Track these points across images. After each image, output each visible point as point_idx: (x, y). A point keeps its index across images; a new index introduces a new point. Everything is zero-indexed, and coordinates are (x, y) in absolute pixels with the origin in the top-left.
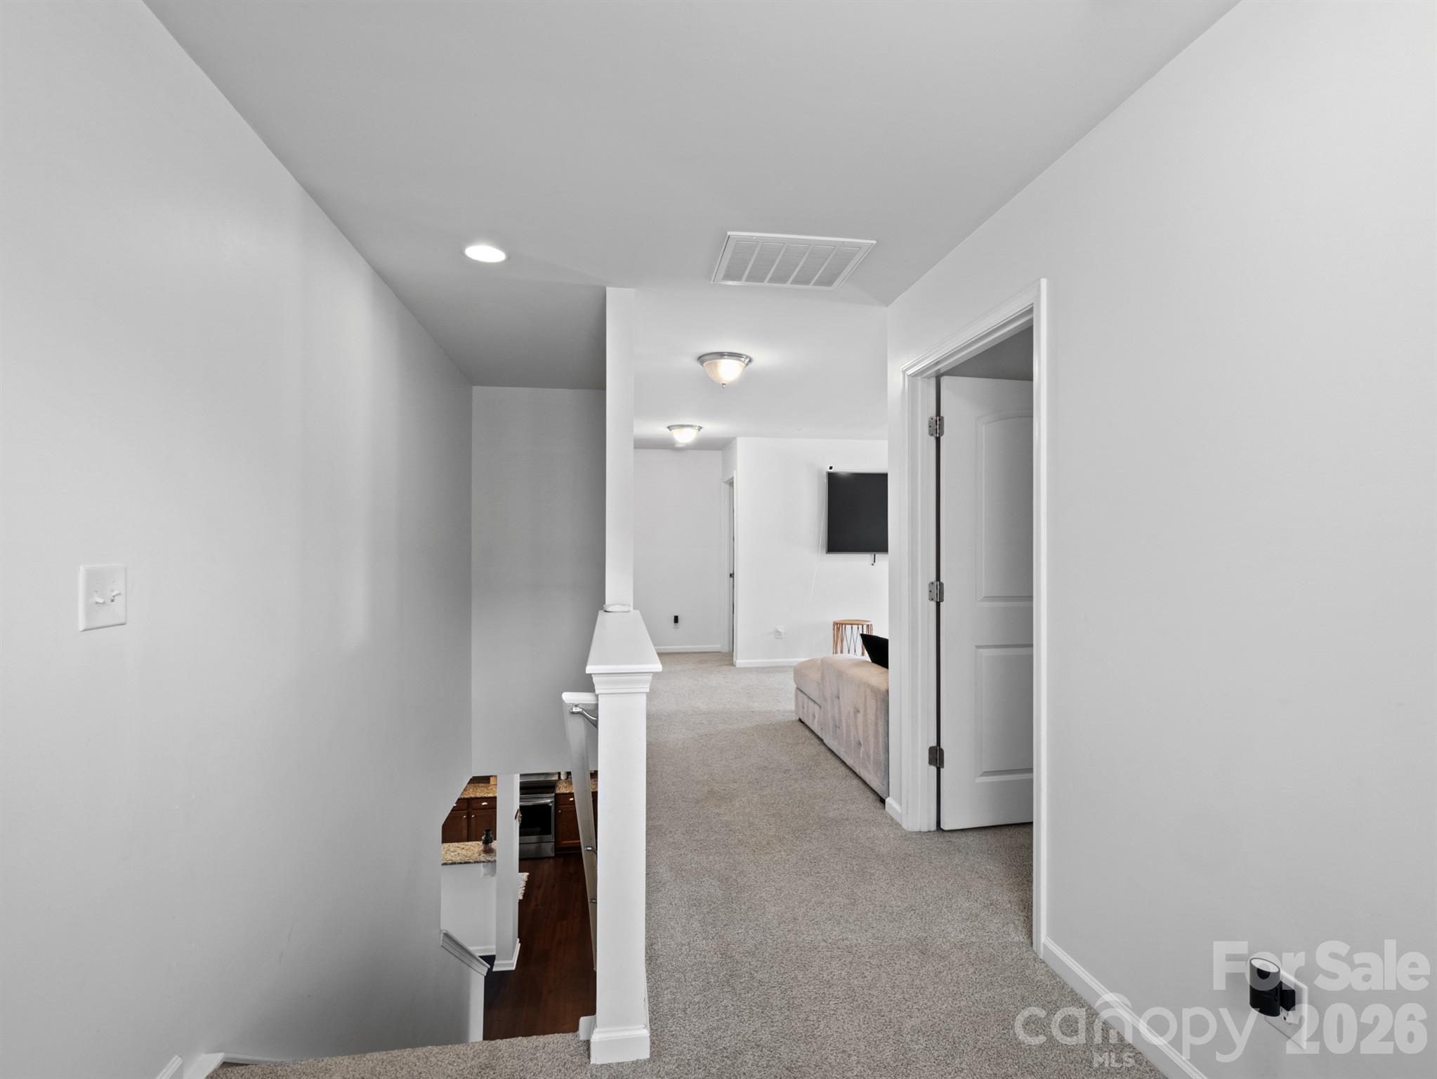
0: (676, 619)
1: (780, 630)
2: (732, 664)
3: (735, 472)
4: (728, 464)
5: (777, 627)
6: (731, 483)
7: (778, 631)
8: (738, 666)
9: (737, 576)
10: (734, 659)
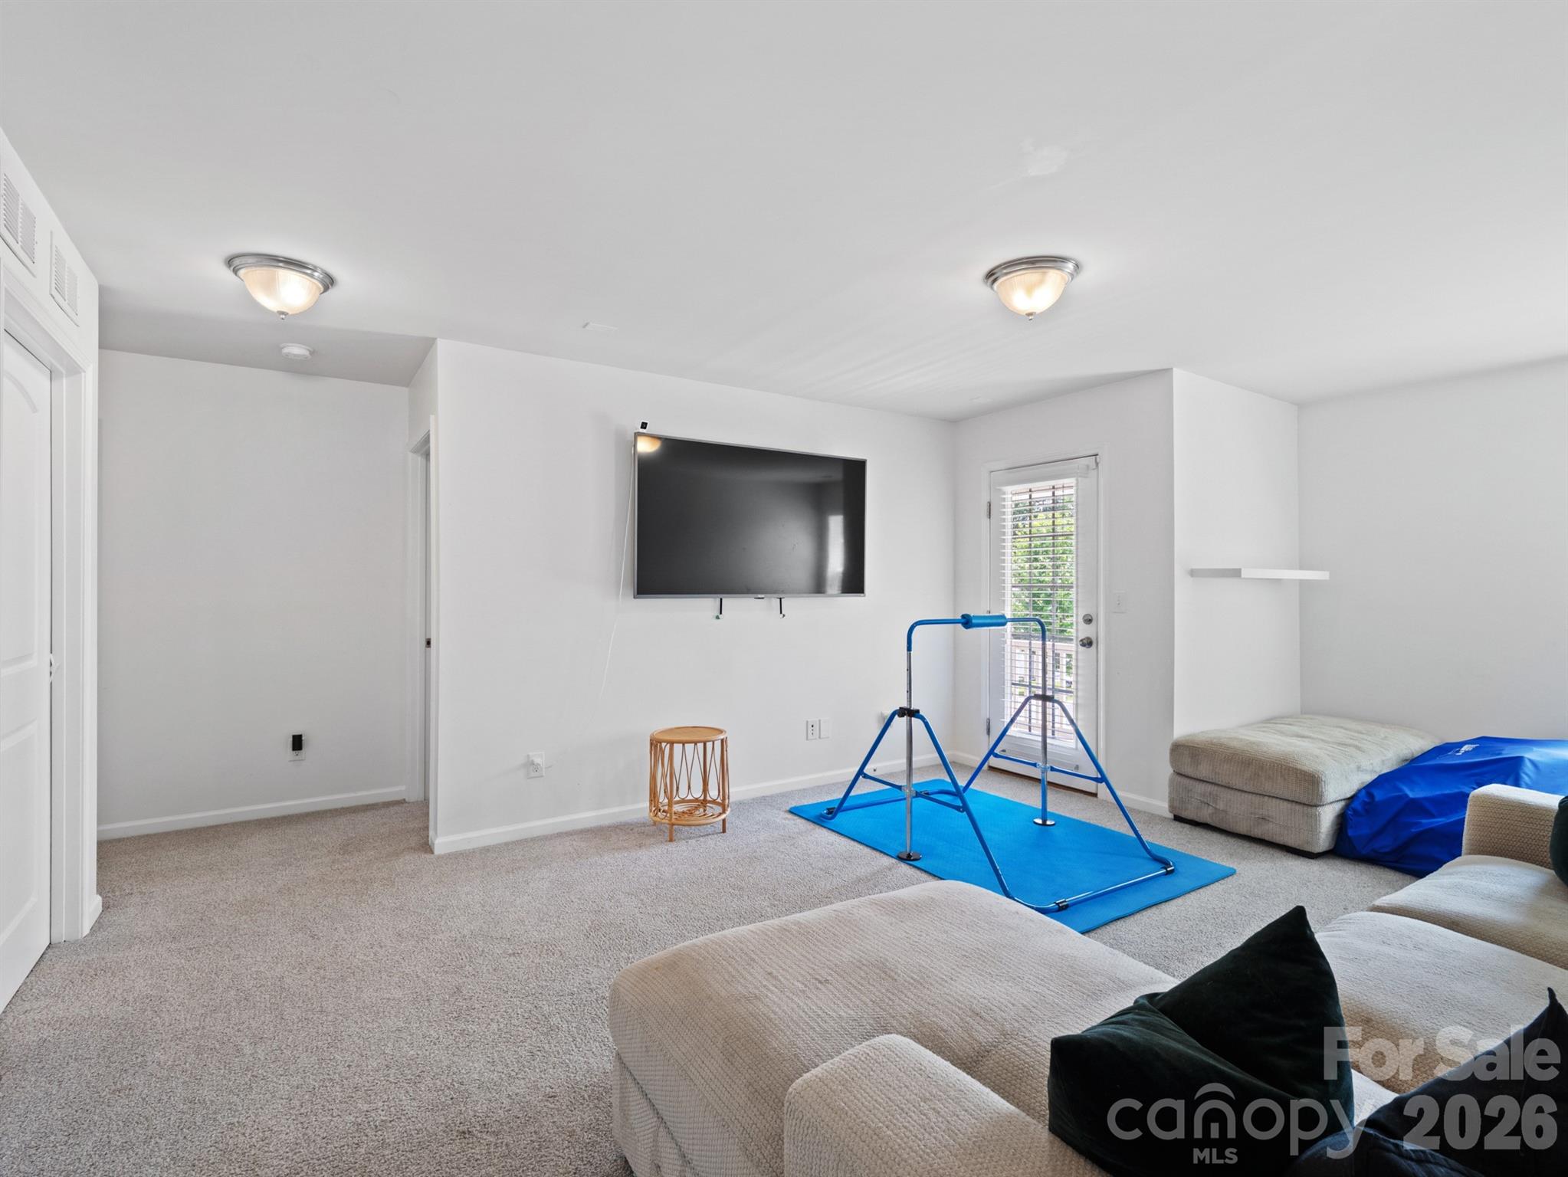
0: (297, 743)
1: (537, 760)
2: (427, 847)
3: (432, 417)
4: (419, 409)
5: (531, 754)
6: (424, 450)
7: (533, 763)
8: (438, 851)
9: (440, 644)
10: (431, 833)
